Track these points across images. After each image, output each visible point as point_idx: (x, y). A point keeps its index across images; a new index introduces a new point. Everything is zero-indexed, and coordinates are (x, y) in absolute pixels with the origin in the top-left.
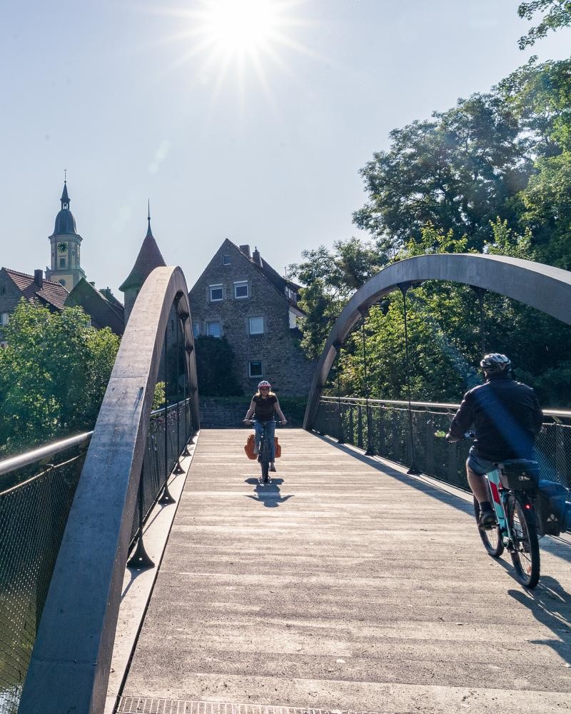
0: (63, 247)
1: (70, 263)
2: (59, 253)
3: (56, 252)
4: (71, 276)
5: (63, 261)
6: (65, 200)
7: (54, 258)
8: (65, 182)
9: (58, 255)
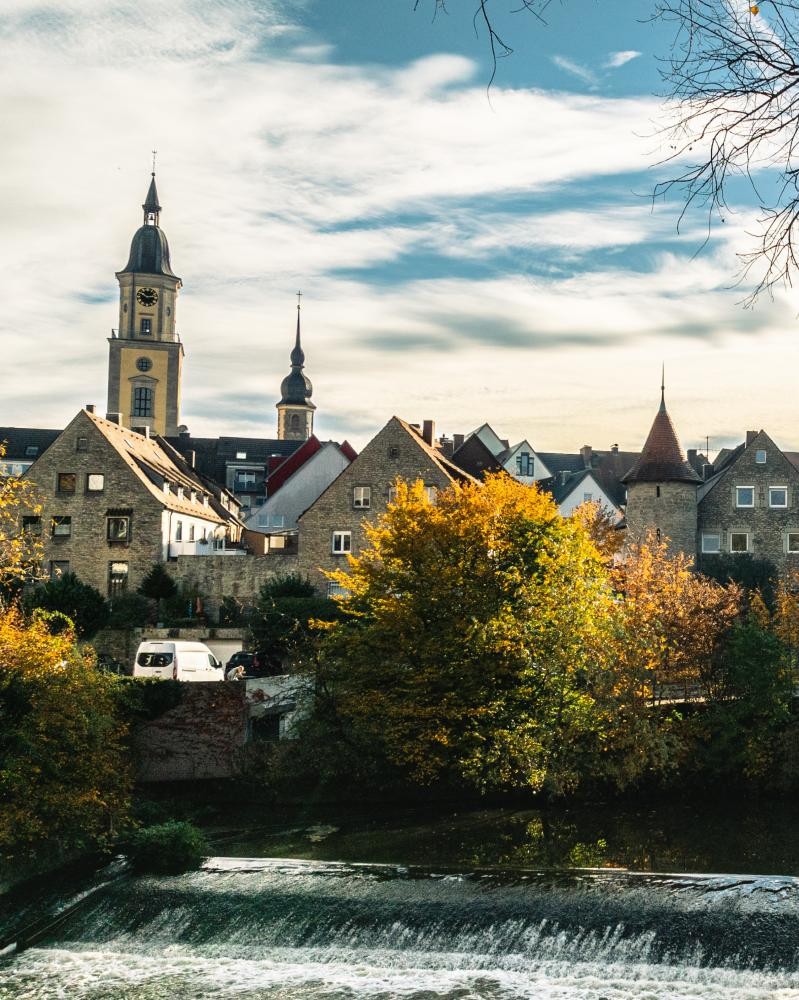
0: (147, 298)
1: (160, 330)
2: (140, 307)
3: (133, 304)
4: (165, 354)
5: (146, 323)
6: (152, 206)
7: (126, 315)
8: (153, 174)
9: (137, 312)
